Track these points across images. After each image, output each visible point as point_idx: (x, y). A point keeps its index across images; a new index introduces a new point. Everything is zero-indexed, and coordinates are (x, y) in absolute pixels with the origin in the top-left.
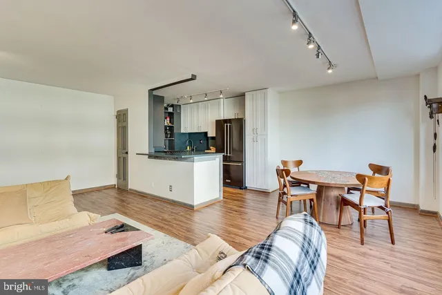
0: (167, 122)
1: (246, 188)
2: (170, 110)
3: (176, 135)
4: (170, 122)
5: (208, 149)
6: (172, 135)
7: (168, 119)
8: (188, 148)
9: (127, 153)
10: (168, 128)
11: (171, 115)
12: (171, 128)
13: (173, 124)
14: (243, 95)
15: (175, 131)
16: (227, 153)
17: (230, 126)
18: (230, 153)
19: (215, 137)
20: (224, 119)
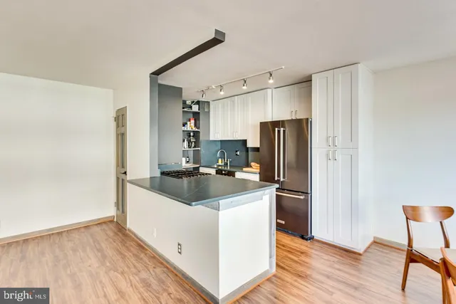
0: (191, 126)
1: (312, 238)
2: (195, 108)
3: (202, 144)
4: (195, 126)
5: (248, 165)
6: (197, 144)
7: (193, 121)
8: (220, 160)
9: (125, 173)
10: (192, 134)
11: (196, 116)
12: (196, 134)
13: (198, 128)
14: (308, 80)
15: (201, 138)
16: (279, 176)
17: (284, 131)
18: (284, 177)
19: (258, 148)
20: (274, 120)
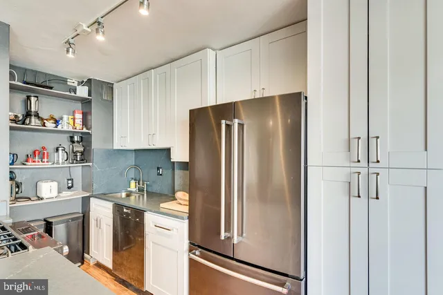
2: (82, 92)
3: (96, 157)
6: (85, 156)
10: (77, 138)
12: (85, 139)
13: (90, 127)
15: (94, 146)
16: (228, 229)
17: (241, 126)
18: (241, 234)
19: (186, 163)
20: (218, 104)
